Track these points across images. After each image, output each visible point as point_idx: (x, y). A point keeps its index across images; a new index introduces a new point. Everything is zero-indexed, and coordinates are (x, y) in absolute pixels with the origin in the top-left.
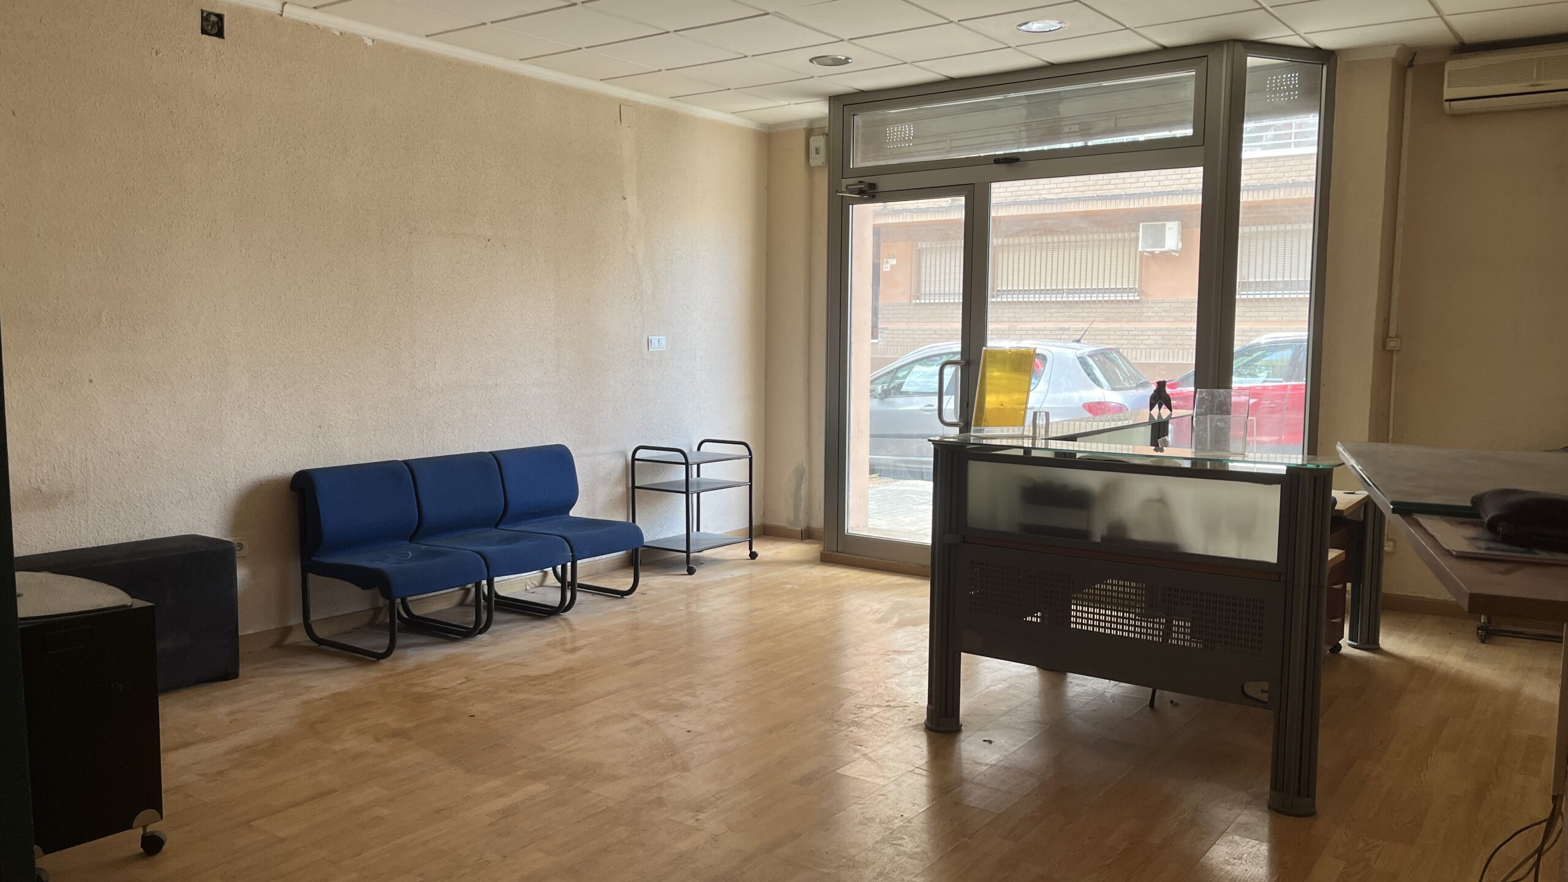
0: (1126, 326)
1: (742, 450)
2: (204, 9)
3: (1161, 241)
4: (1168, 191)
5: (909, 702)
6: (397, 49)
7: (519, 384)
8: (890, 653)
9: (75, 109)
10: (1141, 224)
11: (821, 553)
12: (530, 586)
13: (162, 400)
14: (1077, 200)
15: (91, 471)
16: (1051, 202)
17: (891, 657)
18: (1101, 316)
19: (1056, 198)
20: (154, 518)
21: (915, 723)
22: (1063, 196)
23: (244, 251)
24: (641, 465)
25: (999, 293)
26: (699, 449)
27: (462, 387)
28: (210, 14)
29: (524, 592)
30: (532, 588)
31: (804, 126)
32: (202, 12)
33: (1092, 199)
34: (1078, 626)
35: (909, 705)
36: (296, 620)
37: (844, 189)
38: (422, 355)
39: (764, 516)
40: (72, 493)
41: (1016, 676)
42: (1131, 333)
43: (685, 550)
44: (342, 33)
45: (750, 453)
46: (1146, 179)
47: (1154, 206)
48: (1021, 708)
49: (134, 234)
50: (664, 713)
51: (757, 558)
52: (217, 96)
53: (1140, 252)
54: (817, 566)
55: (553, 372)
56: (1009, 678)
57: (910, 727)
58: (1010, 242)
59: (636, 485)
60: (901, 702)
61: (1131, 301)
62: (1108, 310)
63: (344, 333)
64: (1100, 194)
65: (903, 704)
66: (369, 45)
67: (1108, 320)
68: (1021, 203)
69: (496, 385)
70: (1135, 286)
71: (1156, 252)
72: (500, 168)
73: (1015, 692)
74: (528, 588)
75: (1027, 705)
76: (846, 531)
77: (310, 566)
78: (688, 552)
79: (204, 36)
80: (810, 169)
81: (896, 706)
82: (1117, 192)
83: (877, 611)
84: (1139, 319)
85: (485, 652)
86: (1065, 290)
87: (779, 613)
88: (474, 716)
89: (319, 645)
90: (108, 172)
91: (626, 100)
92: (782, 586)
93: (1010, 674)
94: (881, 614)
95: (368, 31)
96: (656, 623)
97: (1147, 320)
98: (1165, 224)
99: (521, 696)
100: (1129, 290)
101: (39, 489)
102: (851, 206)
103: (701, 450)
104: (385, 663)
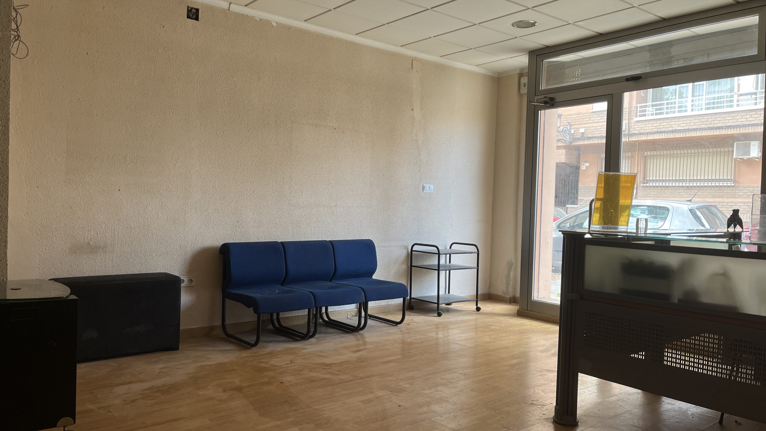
0: (725, 200)
1: (474, 249)
2: (189, 6)
3: (748, 153)
4: (752, 124)
5: (546, 402)
6: (290, 28)
7: (348, 206)
8: (543, 371)
9: (119, 53)
10: (735, 143)
11: (518, 310)
12: (350, 315)
13: (155, 202)
14: (695, 130)
15: (116, 236)
16: (679, 131)
17: (544, 373)
18: (710, 194)
19: (682, 129)
20: (147, 263)
21: (547, 417)
22: (687, 127)
23: (202, 128)
24: (416, 254)
25: (648, 181)
26: (450, 248)
27: (317, 205)
28: (192, 8)
29: (346, 318)
30: (351, 317)
31: (518, 72)
32: (188, 7)
33: (705, 129)
34: (669, 364)
35: (546, 405)
36: (218, 323)
37: (536, 101)
38: (295, 187)
39: (489, 288)
40: (106, 247)
41: (625, 393)
42: (729, 204)
43: (437, 302)
44: (260, 19)
45: (478, 250)
46: (738, 117)
47: (743, 132)
48: (623, 415)
49: (146, 117)
50: (390, 393)
51: (480, 311)
52: (193, 49)
53: (735, 158)
54: (514, 318)
55: (368, 200)
56: (620, 394)
57: (542, 419)
58: (655, 154)
59: (413, 265)
60: (541, 402)
61: (729, 186)
62: (714, 191)
63: (253, 173)
64: (709, 127)
65: (542, 404)
66: (274, 25)
67: (714, 197)
68: (660, 132)
69: (336, 205)
70: (731, 178)
71: (745, 159)
72: (343, 92)
73: (622, 404)
74: (349, 316)
75: (628, 413)
76: (533, 298)
77: (226, 295)
78: (438, 303)
79: (188, 19)
80: (520, 95)
81: (537, 404)
82: (720, 125)
83: (543, 346)
84: (734, 197)
85: (309, 348)
86: (688, 180)
87: (482, 342)
88: (283, 383)
89: (228, 337)
90: (135, 86)
91: (416, 58)
92: (489, 327)
93: (621, 392)
94: (545, 348)
95: (275, 19)
96: (408, 340)
97: (738, 197)
98: (750, 143)
99: (314, 374)
100: (728, 180)
101: (89, 243)
102: (540, 111)
103: (452, 248)
104: (254, 349)
